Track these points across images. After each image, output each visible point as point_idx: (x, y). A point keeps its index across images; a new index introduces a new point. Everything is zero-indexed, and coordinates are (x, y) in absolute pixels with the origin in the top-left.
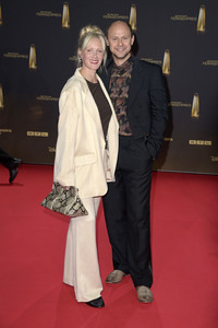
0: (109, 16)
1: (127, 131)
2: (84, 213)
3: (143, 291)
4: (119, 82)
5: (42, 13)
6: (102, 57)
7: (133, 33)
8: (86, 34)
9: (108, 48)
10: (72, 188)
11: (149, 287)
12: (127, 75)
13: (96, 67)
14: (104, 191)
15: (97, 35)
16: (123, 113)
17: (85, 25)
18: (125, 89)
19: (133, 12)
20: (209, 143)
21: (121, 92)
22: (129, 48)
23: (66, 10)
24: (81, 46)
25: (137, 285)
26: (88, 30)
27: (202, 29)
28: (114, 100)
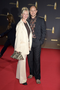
0: (30, 4)
1: (34, 37)
2: (23, 59)
3: (38, 81)
4: (33, 23)
5: (11, 3)
6: (28, 16)
7: (37, 9)
8: (23, 9)
9: (30, 14)
10: (20, 52)
11: (40, 79)
12: (35, 21)
13: (26, 19)
14: (28, 53)
15: (26, 10)
16: (34, 32)
17: (23, 7)
18: (34, 25)
19: (36, 3)
20: (57, 40)
21: (33, 26)
22: (35, 14)
23: (17, 2)
24: (22, 13)
25: (36, 79)
26: (24, 8)
27: (55, 9)
28: (31, 28)
